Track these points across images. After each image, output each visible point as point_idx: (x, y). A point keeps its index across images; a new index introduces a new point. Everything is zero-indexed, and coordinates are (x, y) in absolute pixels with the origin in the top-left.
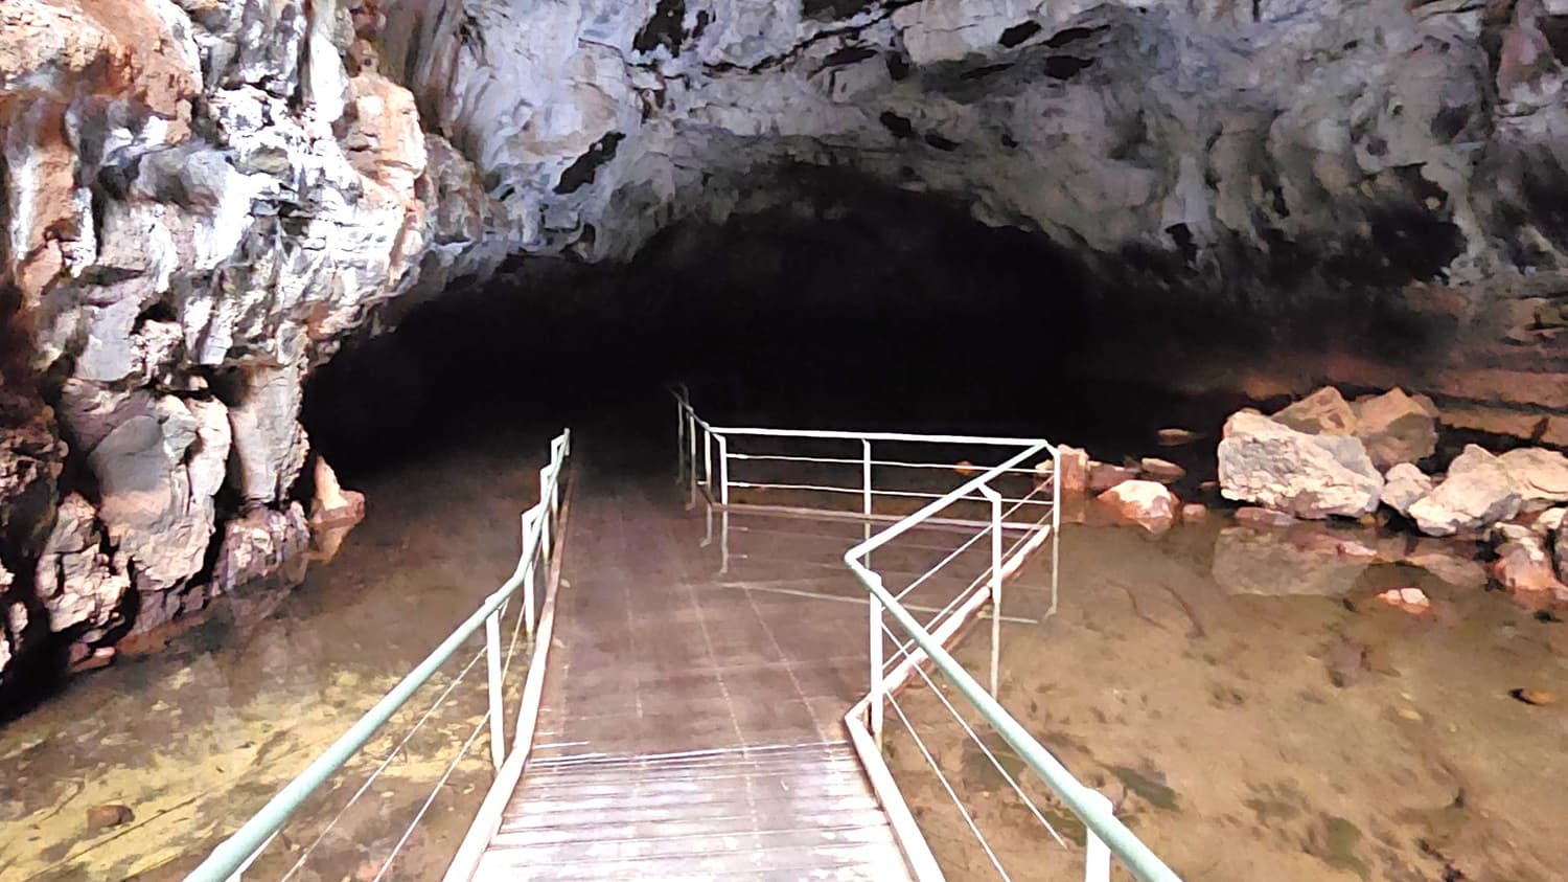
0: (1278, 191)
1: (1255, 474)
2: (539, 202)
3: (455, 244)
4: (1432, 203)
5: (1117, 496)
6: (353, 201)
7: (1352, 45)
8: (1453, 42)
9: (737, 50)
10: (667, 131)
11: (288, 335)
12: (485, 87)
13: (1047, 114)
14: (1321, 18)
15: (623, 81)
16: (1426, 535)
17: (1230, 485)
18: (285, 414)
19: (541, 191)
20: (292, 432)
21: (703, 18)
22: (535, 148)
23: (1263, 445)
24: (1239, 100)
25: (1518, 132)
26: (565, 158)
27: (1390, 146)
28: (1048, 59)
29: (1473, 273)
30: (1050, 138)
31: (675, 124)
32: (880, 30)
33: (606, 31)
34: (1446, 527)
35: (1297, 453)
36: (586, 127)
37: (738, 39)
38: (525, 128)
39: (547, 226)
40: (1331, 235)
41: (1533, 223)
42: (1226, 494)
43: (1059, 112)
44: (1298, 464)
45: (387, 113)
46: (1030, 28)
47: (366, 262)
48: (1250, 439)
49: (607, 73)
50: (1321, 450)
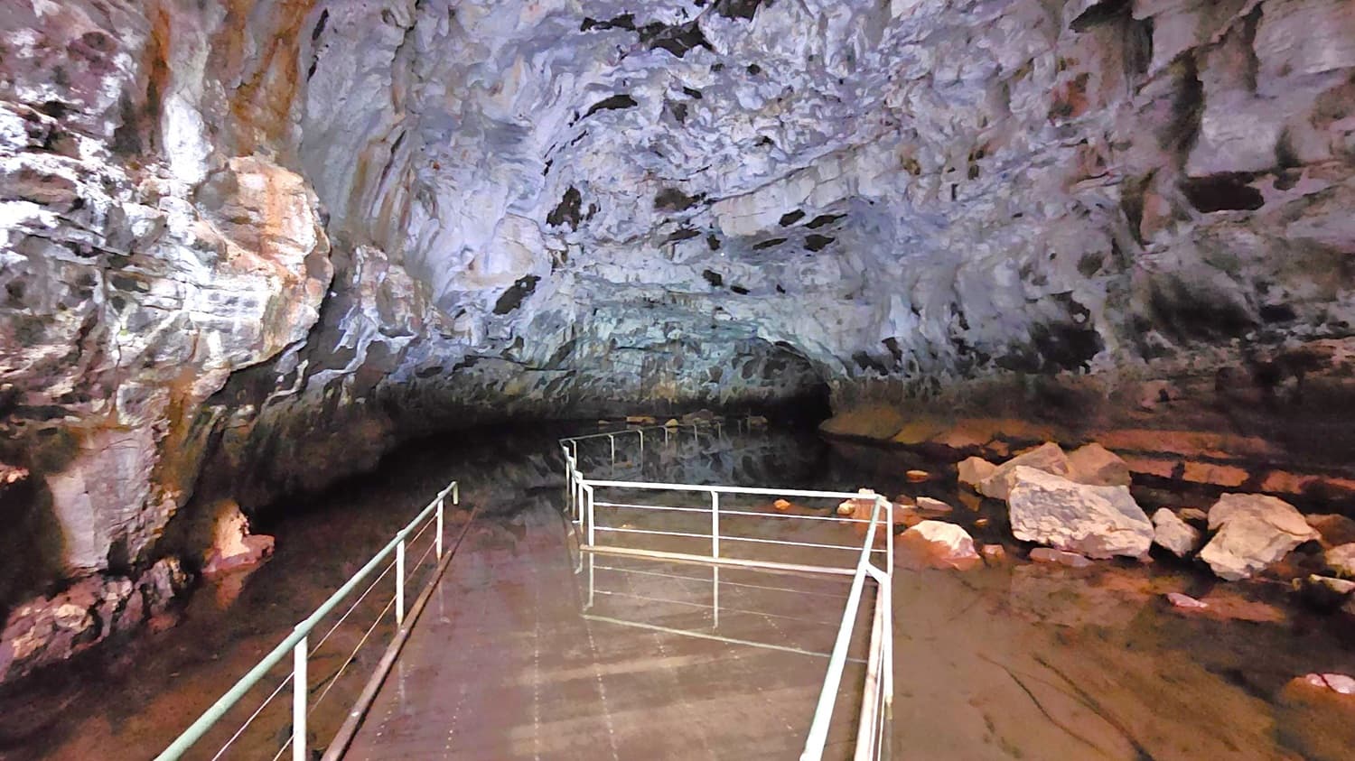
0: (961, 314)
1: (1043, 518)
2: (483, 319)
3: (401, 338)
4: (1080, 318)
5: (919, 535)
6: (213, 263)
7: (1019, 215)
8: (1095, 209)
9: (614, 230)
10: (569, 279)
11: (132, 395)
12: (437, 233)
13: (804, 273)
14: (997, 200)
15: (539, 242)
16: (1222, 580)
17: (1022, 527)
18: (132, 476)
19: (483, 311)
20: (142, 495)
21: (593, 209)
22: (477, 281)
23: (1050, 494)
24: (936, 257)
25: (1154, 265)
26: (498, 288)
27: (1049, 279)
28: (807, 238)
29: (1109, 365)
30: (806, 287)
31: (576, 275)
32: (703, 218)
33: (527, 207)
34: (1242, 572)
35: (1081, 502)
36: (512, 269)
37: (615, 222)
38: (471, 267)
39: (490, 336)
40: (1001, 342)
41: (1157, 329)
42: (1018, 535)
43: (813, 272)
44: (1083, 511)
45: (271, 189)
46: (799, 215)
47: (232, 324)
48: (1038, 489)
49: (527, 236)
50: (1100, 498)
